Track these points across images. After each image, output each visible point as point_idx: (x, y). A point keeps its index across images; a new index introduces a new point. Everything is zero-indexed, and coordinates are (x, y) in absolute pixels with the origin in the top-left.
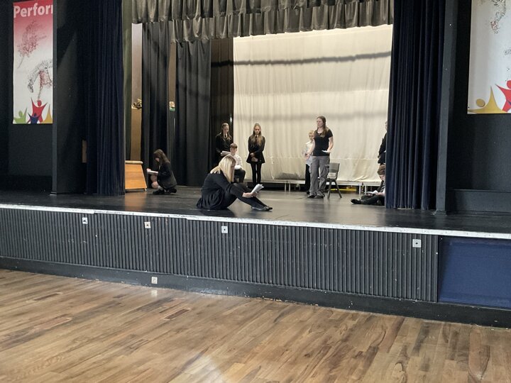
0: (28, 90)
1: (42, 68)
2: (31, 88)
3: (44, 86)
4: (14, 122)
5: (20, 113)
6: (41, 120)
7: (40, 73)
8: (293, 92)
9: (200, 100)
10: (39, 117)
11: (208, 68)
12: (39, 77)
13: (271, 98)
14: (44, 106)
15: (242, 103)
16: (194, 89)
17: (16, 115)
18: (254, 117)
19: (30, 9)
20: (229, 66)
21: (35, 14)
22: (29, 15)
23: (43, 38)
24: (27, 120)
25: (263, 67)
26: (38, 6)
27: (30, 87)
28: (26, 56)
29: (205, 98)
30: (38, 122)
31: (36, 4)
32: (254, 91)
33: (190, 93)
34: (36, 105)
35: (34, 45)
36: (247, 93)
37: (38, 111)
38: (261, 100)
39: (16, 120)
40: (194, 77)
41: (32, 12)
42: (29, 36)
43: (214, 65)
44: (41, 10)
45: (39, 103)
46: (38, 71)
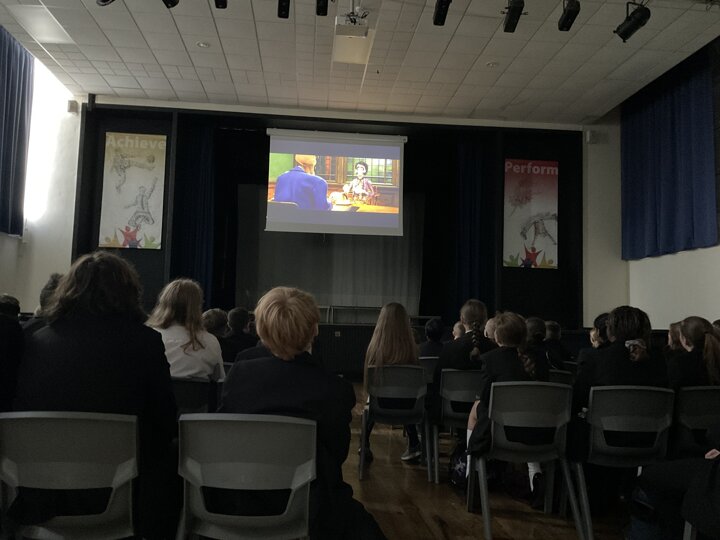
1: (536, 219)
3: (539, 237)
4: (505, 265)
5: (511, 257)
6: (536, 265)
10: (534, 262)
14: (539, 253)
17: (506, 258)
19: (523, 167)
21: (529, 172)
22: (522, 171)
24: (520, 263)
26: (533, 166)
27: (524, 235)
28: (518, 207)
30: (533, 267)
31: (531, 163)
35: (528, 199)
37: (531, 255)
41: (526, 170)
42: (523, 190)
44: (535, 169)
45: (534, 249)
46: (533, 221)
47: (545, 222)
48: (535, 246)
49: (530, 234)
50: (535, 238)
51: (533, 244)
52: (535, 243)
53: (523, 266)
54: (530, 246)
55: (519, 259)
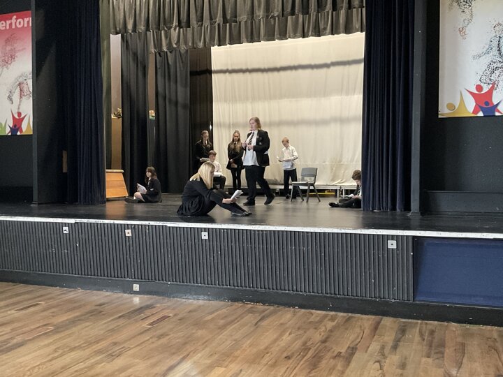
0: (8, 102)
1: (21, 80)
2: (11, 100)
3: (23, 97)
6: (21, 131)
7: (20, 84)
8: (271, 99)
9: (180, 109)
10: (20, 128)
11: (186, 77)
12: (18, 88)
13: (249, 106)
14: (24, 117)
15: (222, 111)
16: (173, 98)
18: (233, 125)
19: (8, 22)
20: (208, 74)
21: (13, 27)
22: (8, 28)
23: (22, 50)
24: (7, 131)
25: (241, 75)
26: (17, 19)
27: (10, 98)
28: (5, 69)
29: (185, 107)
30: (19, 133)
31: (15, 17)
32: (233, 98)
33: (170, 100)
34: (16, 116)
35: (13, 57)
36: (226, 101)
37: (18, 122)
38: (239, 107)
40: (173, 85)
41: (11, 24)
42: (8, 48)
43: (193, 74)
44: (20, 23)
45: (19, 114)
46: (18, 83)
47: (28, 81)
48: (20, 111)
49: (16, 97)
50: (20, 101)
51: (19, 108)
52: (21, 107)
53: (10, 134)
54: (17, 111)
55: (7, 126)
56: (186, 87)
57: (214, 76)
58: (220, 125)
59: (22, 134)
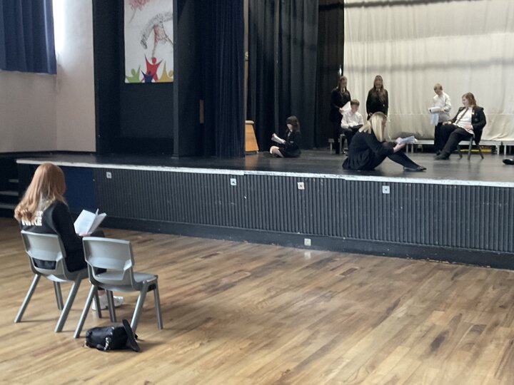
0: (142, 47)
1: (156, 22)
3: (159, 42)
4: (127, 81)
5: (133, 71)
6: (156, 79)
7: (155, 27)
8: (416, 37)
9: (305, 50)
10: (154, 76)
11: (314, 12)
13: (388, 46)
14: (160, 63)
15: (353, 52)
16: (299, 37)
17: (128, 73)
18: (368, 68)
20: (339, 9)
24: (141, 79)
25: (379, 9)
27: (144, 43)
28: (138, 9)
29: (312, 48)
30: (153, 81)
32: (369, 37)
33: (295, 42)
34: (151, 62)
36: (360, 40)
37: (152, 69)
38: (376, 48)
39: (128, 78)
40: (298, 22)
43: (322, 8)
45: (154, 60)
46: (152, 25)
47: (164, 24)
48: (155, 56)
49: (150, 41)
50: (155, 46)
51: (153, 54)
52: (156, 51)
53: (144, 82)
54: (151, 56)
55: (141, 73)
56: (314, 23)
57: (346, 11)
58: (352, 69)
59: (158, 81)
